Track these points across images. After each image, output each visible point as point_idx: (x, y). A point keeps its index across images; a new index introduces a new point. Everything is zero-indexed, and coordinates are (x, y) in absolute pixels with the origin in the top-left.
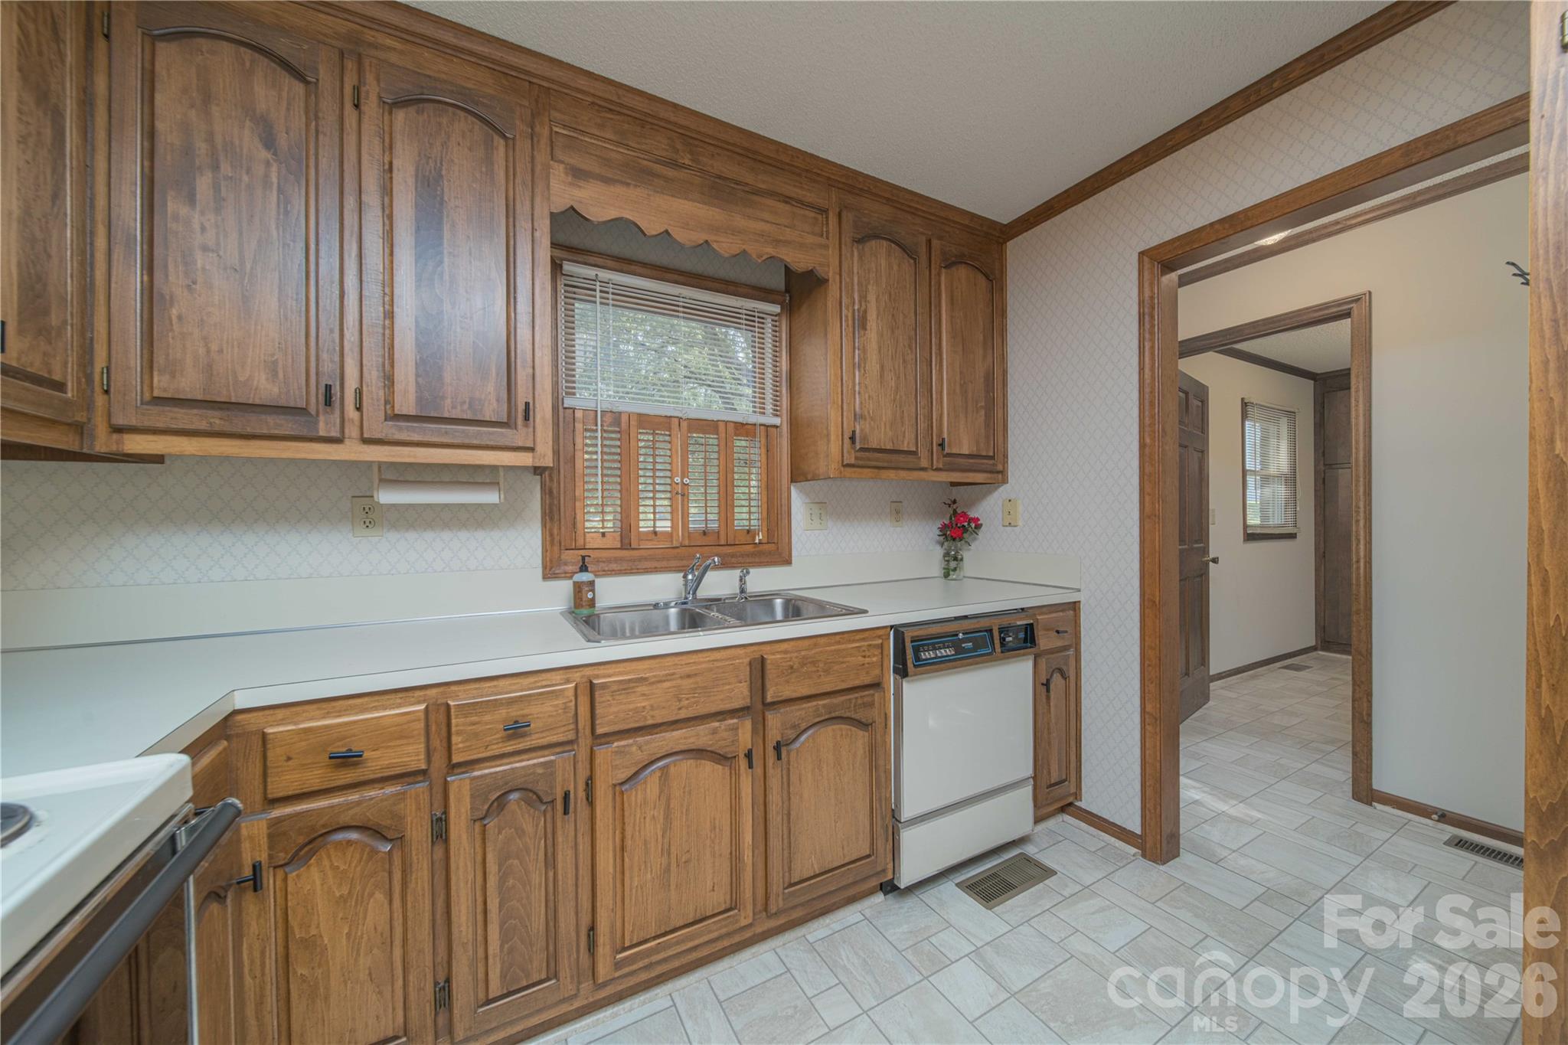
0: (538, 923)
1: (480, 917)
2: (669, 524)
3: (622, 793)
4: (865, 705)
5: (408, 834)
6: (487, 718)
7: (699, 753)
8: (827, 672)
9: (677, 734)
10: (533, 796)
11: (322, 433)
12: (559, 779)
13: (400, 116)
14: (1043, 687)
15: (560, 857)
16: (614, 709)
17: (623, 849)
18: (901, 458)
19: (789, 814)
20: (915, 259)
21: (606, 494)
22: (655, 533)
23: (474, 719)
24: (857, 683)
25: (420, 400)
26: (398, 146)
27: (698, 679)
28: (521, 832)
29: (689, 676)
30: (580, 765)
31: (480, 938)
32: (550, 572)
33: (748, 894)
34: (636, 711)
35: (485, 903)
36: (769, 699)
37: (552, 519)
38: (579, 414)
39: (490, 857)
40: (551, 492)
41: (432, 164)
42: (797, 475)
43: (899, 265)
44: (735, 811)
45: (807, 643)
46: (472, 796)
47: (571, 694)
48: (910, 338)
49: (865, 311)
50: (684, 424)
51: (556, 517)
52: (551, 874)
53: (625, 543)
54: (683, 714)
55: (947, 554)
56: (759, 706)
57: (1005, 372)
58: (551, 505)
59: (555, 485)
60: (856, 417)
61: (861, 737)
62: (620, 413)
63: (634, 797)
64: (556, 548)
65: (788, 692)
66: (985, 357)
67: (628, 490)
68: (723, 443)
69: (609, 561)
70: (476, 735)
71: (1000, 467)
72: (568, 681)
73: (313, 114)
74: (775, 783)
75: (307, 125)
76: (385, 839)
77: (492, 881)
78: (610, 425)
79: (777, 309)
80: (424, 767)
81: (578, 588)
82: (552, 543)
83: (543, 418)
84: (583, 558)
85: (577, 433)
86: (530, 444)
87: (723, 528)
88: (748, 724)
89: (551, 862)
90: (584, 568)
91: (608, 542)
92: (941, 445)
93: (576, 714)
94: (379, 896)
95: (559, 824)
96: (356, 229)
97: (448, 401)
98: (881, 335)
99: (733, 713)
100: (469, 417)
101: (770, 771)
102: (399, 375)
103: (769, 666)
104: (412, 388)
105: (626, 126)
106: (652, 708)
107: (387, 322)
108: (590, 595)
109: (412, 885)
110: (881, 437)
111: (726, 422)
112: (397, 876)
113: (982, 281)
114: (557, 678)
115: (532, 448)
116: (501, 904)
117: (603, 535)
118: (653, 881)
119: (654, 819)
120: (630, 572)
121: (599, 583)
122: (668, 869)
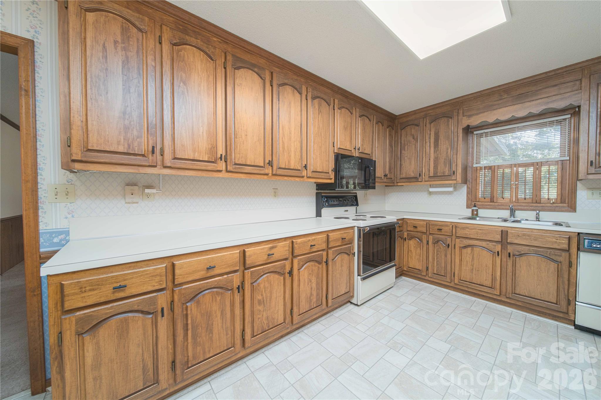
0: (443, 265)
1: (433, 259)
2: (509, 196)
3: (462, 249)
4: (556, 255)
5: (423, 241)
6: (435, 227)
7: (483, 248)
9: (476, 242)
10: (443, 243)
11: (419, 181)
15: (448, 256)
16: (461, 232)
17: (461, 260)
19: (515, 274)
21: (486, 188)
24: (553, 247)
25: (434, 174)
26: (432, 129)
27: (484, 231)
28: (440, 248)
29: (480, 230)
30: (453, 240)
31: (433, 263)
32: (468, 207)
33: (498, 287)
34: (466, 234)
35: (434, 257)
36: (508, 241)
37: (469, 194)
38: (478, 168)
39: (435, 250)
40: (469, 188)
41: (437, 130)
44: (494, 265)
46: (433, 239)
47: (452, 227)
50: (517, 166)
52: (446, 258)
53: (492, 201)
54: (478, 238)
56: (505, 243)
58: (469, 191)
62: (491, 166)
63: (465, 251)
65: (517, 242)
67: (493, 186)
69: (485, 205)
70: (434, 229)
74: (509, 264)
76: (420, 240)
77: (435, 254)
78: (488, 169)
79: (569, 117)
80: (426, 232)
81: (474, 210)
82: (470, 200)
83: (459, 173)
84: (475, 204)
85: (477, 173)
87: (534, 197)
88: (500, 246)
89: (446, 256)
90: (475, 206)
91: (486, 200)
93: (452, 231)
94: (419, 248)
95: (448, 250)
97: (439, 173)
99: (495, 242)
100: (443, 175)
102: (430, 169)
104: (433, 171)
106: (470, 234)
107: (429, 161)
108: (476, 212)
109: (424, 250)
112: (422, 247)
114: (449, 224)
115: (456, 180)
116: (437, 259)
117: (485, 198)
118: (468, 270)
119: (469, 257)
120: (494, 209)
121: (479, 210)
122: (473, 269)
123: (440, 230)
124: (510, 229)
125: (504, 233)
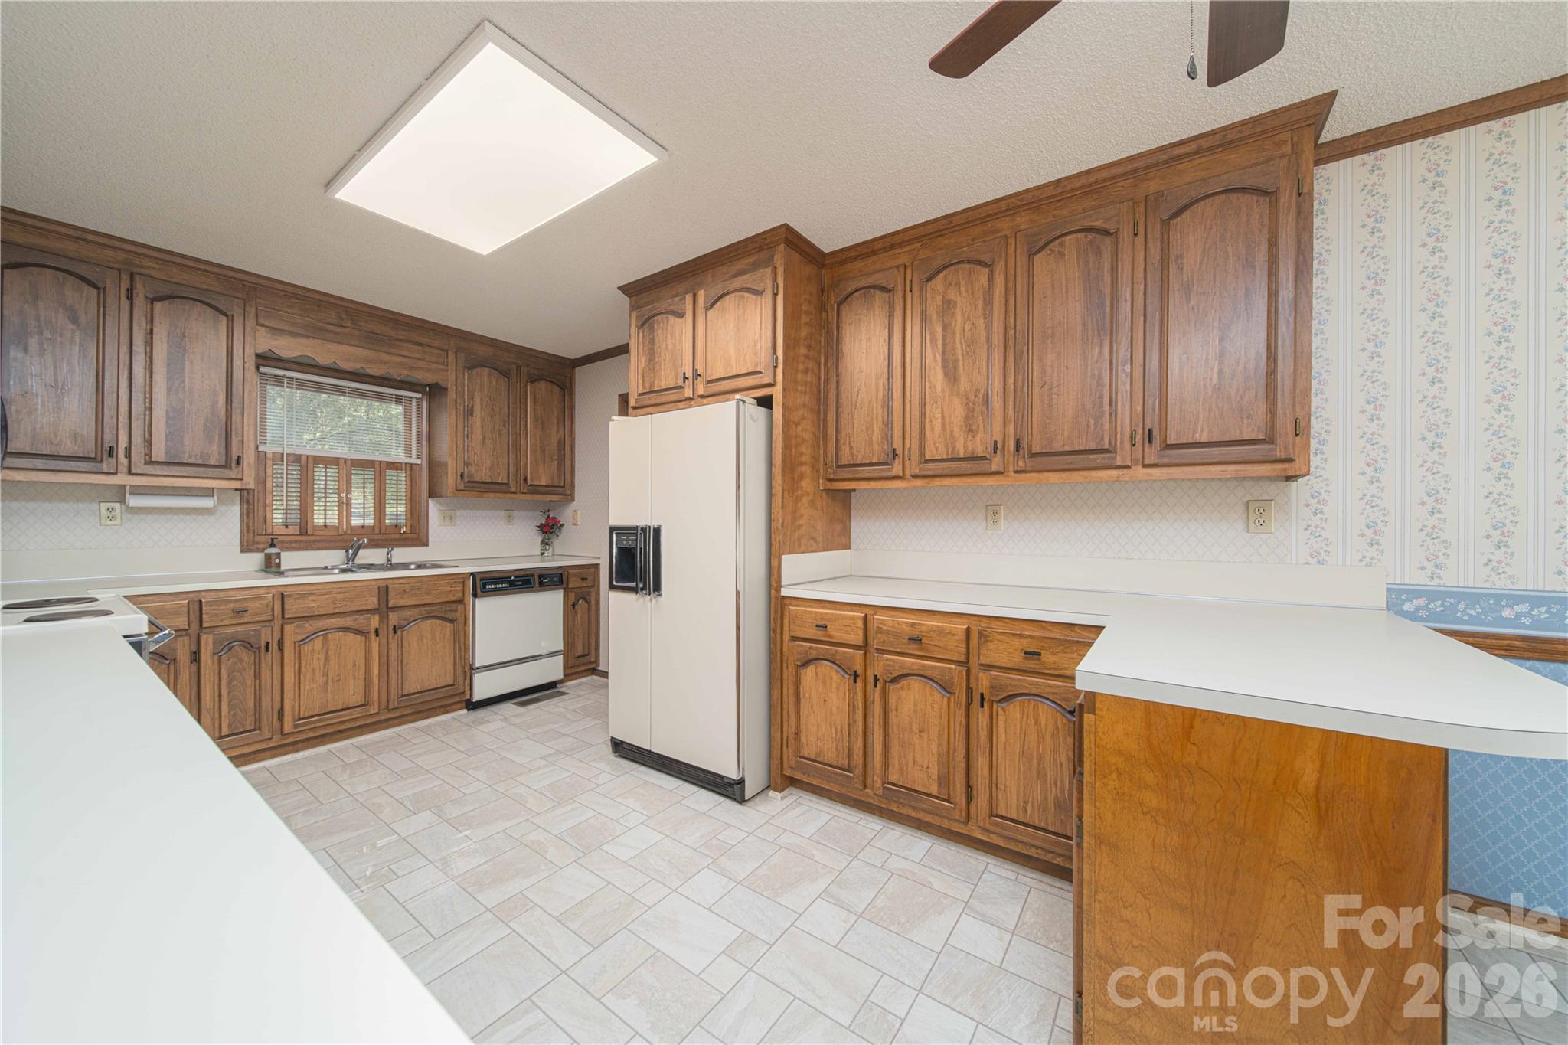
0: (250, 703)
1: (217, 699)
2: (337, 521)
3: (300, 646)
4: (451, 611)
5: (178, 658)
6: (223, 607)
7: (346, 629)
8: (427, 594)
9: (333, 620)
10: (248, 645)
11: (104, 470)
12: (263, 637)
13: (158, 305)
14: (570, 608)
15: (263, 673)
16: (296, 607)
17: (300, 672)
18: (497, 487)
19: (402, 662)
20: (508, 378)
21: (289, 503)
22: (326, 526)
23: (216, 607)
24: (447, 600)
25: (168, 453)
26: (157, 320)
27: (346, 594)
28: (241, 661)
29: (341, 593)
30: (275, 633)
31: (216, 708)
32: (246, 548)
33: (375, 698)
34: (309, 608)
35: (220, 692)
36: (390, 605)
37: (248, 517)
38: (269, 456)
39: (223, 670)
40: (248, 502)
41: (179, 331)
42: (432, 493)
43: (497, 381)
44: (368, 659)
45: (416, 580)
46: (214, 642)
47: (271, 599)
48: (505, 421)
49: (473, 407)
50: (349, 462)
51: (251, 516)
52: (258, 681)
53: (303, 531)
54: (337, 610)
55: (542, 542)
56: (385, 609)
57: (573, 440)
58: (248, 509)
59: (251, 496)
60: (467, 464)
61: (449, 627)
62: (300, 455)
63: (306, 648)
64: (251, 535)
65: (402, 603)
66: (558, 431)
67: (306, 501)
68: (378, 474)
69: (291, 542)
70: (216, 615)
71: (569, 492)
72: (268, 593)
73: (102, 304)
74: (393, 646)
75: (99, 311)
76: (166, 659)
77: (224, 682)
78: (293, 462)
79: (419, 395)
80: (187, 627)
81: (268, 557)
82: (248, 531)
83: (249, 463)
84: (272, 540)
85: (268, 466)
86: (240, 477)
87: (377, 524)
88: (377, 617)
89: (257, 675)
90: (272, 545)
91: (291, 530)
92: (526, 480)
93: (273, 608)
95: (263, 658)
96: (127, 363)
97: (187, 455)
98: (483, 420)
99: (368, 611)
100: (200, 462)
101: (391, 640)
102: (155, 441)
103: (390, 590)
104: (163, 448)
105: (307, 306)
106: (318, 607)
107: (147, 413)
108: (277, 561)
109: (179, 681)
110: (482, 475)
111: (380, 462)
112: (172, 676)
113: (556, 389)
114: (262, 591)
115: (241, 480)
116: (229, 693)
117: (287, 526)
118: (317, 688)
119: (318, 658)
120: (306, 549)
121: (283, 554)
122: (327, 683)
123: (237, 612)
124: (390, 582)
125: (384, 590)
